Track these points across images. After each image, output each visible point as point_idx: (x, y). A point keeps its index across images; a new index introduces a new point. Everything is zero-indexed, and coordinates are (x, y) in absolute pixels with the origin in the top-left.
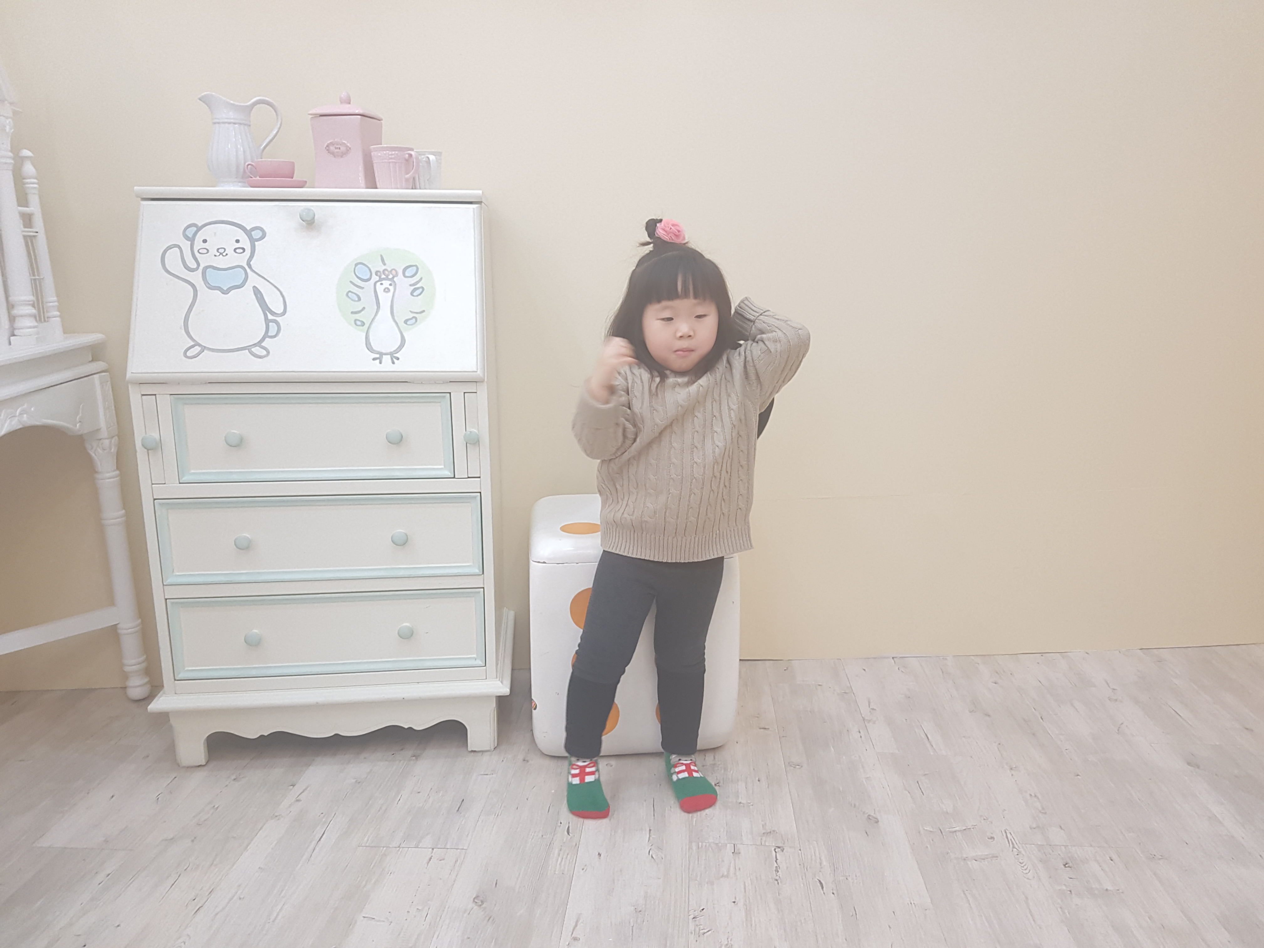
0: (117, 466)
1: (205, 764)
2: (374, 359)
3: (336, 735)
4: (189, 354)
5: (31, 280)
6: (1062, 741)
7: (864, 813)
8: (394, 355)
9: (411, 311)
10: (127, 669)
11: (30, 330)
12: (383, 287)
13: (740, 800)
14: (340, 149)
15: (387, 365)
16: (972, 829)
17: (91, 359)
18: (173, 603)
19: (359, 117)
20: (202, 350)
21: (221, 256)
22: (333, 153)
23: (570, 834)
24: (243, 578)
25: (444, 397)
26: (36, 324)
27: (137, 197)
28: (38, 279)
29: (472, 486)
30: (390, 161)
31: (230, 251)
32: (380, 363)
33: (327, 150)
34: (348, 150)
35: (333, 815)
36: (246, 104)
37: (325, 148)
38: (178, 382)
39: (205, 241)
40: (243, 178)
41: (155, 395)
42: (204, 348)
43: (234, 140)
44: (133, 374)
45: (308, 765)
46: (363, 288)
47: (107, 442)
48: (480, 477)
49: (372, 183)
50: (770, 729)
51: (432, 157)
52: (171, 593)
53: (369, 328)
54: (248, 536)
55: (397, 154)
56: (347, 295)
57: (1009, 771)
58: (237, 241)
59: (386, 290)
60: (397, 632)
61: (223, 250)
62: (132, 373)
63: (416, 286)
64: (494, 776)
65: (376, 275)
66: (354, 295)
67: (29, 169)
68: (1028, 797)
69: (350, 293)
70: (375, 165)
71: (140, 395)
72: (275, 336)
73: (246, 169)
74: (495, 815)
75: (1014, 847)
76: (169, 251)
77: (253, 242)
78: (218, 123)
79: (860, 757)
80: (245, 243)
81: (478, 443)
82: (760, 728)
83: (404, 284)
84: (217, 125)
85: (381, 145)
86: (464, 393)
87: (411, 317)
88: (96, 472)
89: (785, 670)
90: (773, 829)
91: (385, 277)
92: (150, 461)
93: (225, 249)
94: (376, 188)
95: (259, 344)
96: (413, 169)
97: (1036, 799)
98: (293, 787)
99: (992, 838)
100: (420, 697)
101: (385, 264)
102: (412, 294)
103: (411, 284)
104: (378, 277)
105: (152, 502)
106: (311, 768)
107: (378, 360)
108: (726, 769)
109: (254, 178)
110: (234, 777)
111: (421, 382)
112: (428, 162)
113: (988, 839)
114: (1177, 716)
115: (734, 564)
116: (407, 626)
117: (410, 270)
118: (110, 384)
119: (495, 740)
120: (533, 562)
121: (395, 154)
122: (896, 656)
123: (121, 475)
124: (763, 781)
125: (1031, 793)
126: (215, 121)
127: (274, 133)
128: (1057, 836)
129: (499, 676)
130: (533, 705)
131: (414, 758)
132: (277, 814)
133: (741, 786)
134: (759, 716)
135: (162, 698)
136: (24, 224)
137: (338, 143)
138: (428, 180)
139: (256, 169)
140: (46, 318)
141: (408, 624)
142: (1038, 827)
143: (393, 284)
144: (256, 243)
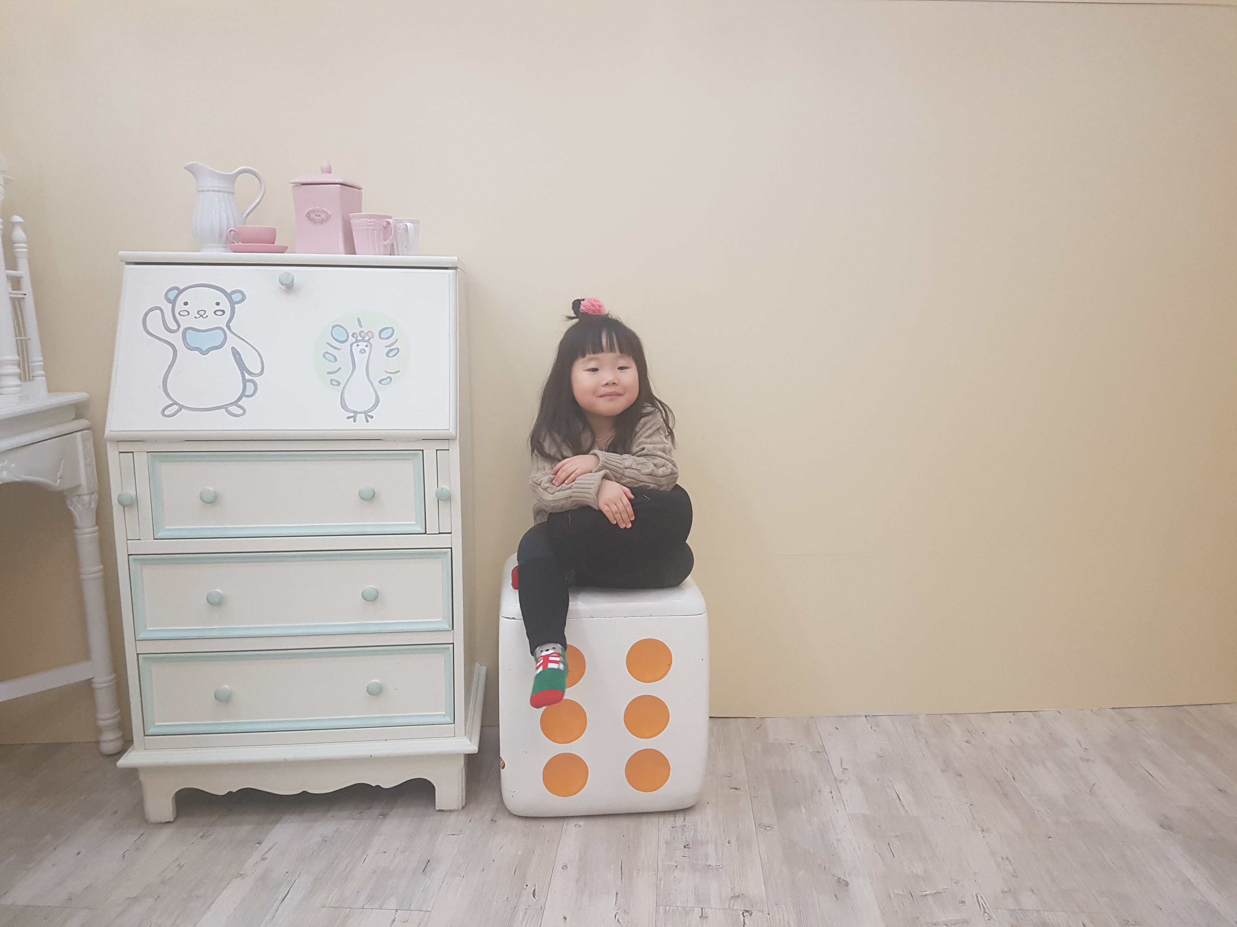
0: (97, 521)
1: (173, 821)
2: (348, 418)
3: (304, 792)
4: (166, 413)
5: (17, 340)
6: (1033, 802)
7: (834, 876)
8: (368, 414)
9: (386, 372)
10: (101, 723)
11: (13, 389)
12: (360, 348)
13: (709, 863)
14: (320, 216)
15: (360, 426)
16: (943, 893)
17: (74, 417)
18: (144, 658)
19: (339, 185)
20: (180, 409)
21: (201, 318)
22: (313, 221)
23: (535, 896)
24: (215, 634)
25: (417, 454)
26: (19, 383)
27: (121, 261)
28: (25, 339)
29: (443, 541)
30: (368, 228)
31: (210, 313)
32: (355, 421)
33: (308, 217)
34: (328, 217)
35: (298, 874)
36: (231, 173)
37: (306, 215)
38: (156, 440)
39: (186, 304)
40: (225, 243)
41: (133, 452)
42: (181, 407)
43: (218, 206)
44: (111, 432)
45: (276, 822)
46: (340, 349)
47: (86, 498)
48: (451, 533)
49: (351, 249)
50: (741, 789)
51: (409, 225)
52: (143, 648)
53: (344, 388)
54: (220, 591)
55: (375, 222)
56: (324, 356)
57: (980, 833)
58: (218, 304)
59: (362, 351)
60: (366, 690)
61: (204, 312)
63: (389, 348)
64: (461, 836)
65: (353, 336)
66: (331, 356)
67: (19, 234)
68: (1000, 859)
69: (326, 354)
70: (354, 232)
71: (117, 453)
72: (252, 396)
73: (229, 234)
74: (461, 877)
75: (985, 912)
76: (151, 313)
77: (233, 304)
78: (203, 191)
79: (831, 819)
80: (225, 305)
81: (449, 499)
82: (732, 788)
83: (379, 345)
84: (202, 193)
85: (361, 212)
86: (437, 450)
87: (386, 377)
88: (76, 528)
89: (758, 728)
90: (742, 892)
91: (361, 338)
92: (126, 518)
93: (205, 312)
94: (356, 254)
95: (235, 403)
96: (391, 236)
97: (1007, 862)
98: (260, 845)
99: (963, 902)
100: (387, 755)
101: (361, 327)
102: (387, 355)
103: (386, 345)
104: (354, 339)
105: (127, 557)
106: (279, 826)
107: (353, 419)
108: (696, 831)
109: (236, 244)
110: (201, 834)
111: (395, 439)
112: (406, 229)
113: (959, 903)
114: (1150, 778)
115: (702, 620)
116: (375, 682)
117: (386, 332)
118: (91, 441)
119: (463, 799)
120: (503, 618)
121: (373, 221)
122: (869, 715)
123: (100, 530)
124: (733, 841)
125: (1003, 856)
126: (200, 189)
127: (258, 200)
128: (1029, 901)
129: (468, 734)
130: (501, 764)
131: (382, 816)
132: (241, 873)
133: (711, 848)
134: (730, 775)
135: (131, 754)
136: (12, 286)
137: (318, 211)
138: (406, 247)
139: (238, 234)
140: (31, 377)
141: (377, 681)
142: (1010, 891)
143: (368, 345)
144: (235, 305)
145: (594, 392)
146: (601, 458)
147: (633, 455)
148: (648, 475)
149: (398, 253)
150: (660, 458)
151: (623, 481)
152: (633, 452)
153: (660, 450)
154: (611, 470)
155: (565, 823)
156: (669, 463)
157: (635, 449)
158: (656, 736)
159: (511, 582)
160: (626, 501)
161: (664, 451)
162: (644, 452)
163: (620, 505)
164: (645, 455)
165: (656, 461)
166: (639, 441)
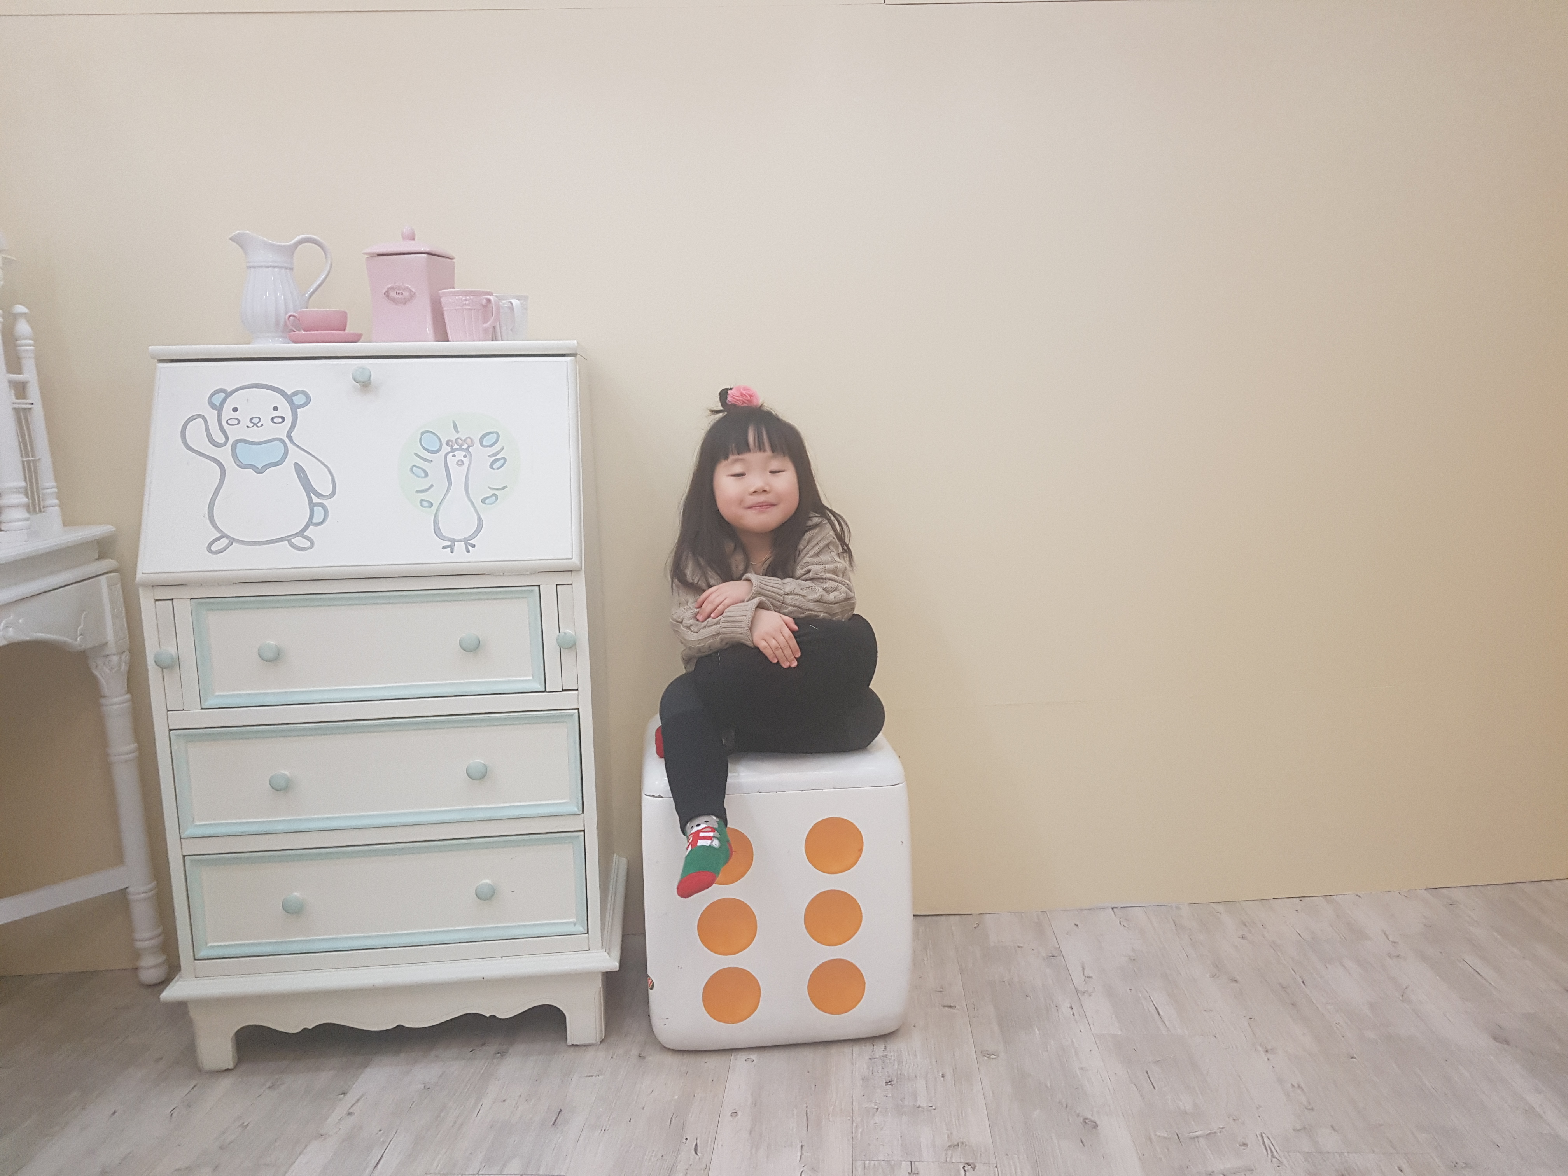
0: (128, 688)
1: (233, 1068)
2: (444, 548)
3: (399, 1026)
4: (213, 548)
5: (23, 462)
6: (1329, 1012)
7: (1078, 1115)
8: (470, 542)
9: (490, 488)
10: (139, 945)
11: (20, 523)
12: (456, 459)
13: (918, 1103)
14: (402, 294)
15: (459, 558)
16: (1219, 1134)
17: (97, 556)
18: (191, 861)
19: (426, 255)
20: (231, 543)
21: (255, 426)
22: (394, 301)
23: (698, 1153)
24: (281, 827)
25: (532, 591)
26: (27, 515)
27: (154, 358)
28: (33, 461)
29: (568, 700)
30: (465, 307)
31: (266, 420)
32: (452, 552)
33: (387, 296)
34: (412, 295)
35: (394, 1131)
36: (287, 244)
37: (385, 294)
38: (201, 584)
39: (235, 410)
40: (283, 332)
41: (172, 600)
42: (232, 541)
43: (273, 287)
44: (144, 575)
45: (365, 1066)
46: (432, 461)
47: (115, 659)
48: (577, 690)
49: (442, 335)
50: (957, 1008)
51: (515, 302)
52: (191, 848)
53: (438, 509)
54: (287, 773)
55: (472, 300)
56: (411, 469)
57: (1263, 1053)
58: (275, 409)
59: (460, 463)
60: (474, 893)
61: (258, 420)
62: (143, 573)
63: (493, 459)
64: (601, 1077)
65: (447, 444)
66: (421, 471)
67: (23, 328)
68: (1290, 1087)
69: (414, 468)
70: (445, 313)
71: (153, 601)
72: (321, 524)
73: (287, 320)
74: (602, 1130)
75: (1273, 1156)
76: (191, 423)
77: (294, 408)
78: (254, 267)
79: (1072, 1041)
80: (285, 410)
81: (574, 647)
82: (945, 1006)
83: (481, 455)
84: (252, 270)
85: (454, 288)
86: (557, 585)
87: (490, 495)
88: (103, 697)
89: (975, 928)
90: (961, 1140)
91: (458, 447)
92: (166, 682)
94: (448, 341)
95: (301, 533)
96: (493, 315)
97: (1299, 1091)
98: (345, 1096)
99: (1245, 1144)
100: (504, 976)
101: (458, 432)
102: (491, 466)
103: (490, 454)
104: (450, 448)
105: (167, 734)
106: (368, 1070)
107: (449, 549)
108: (900, 1062)
109: (297, 332)
110: (269, 1084)
111: (503, 573)
112: (512, 308)
113: (1240, 1145)
114: (1478, 976)
115: (900, 792)
116: (487, 883)
117: (489, 438)
118: (119, 586)
119: (601, 1030)
120: (645, 796)
121: (470, 299)
122: (1117, 906)
123: (133, 699)
124: (949, 1076)
125: (1293, 1083)
126: (251, 264)
127: (323, 277)
128: (1329, 1141)
129: (606, 946)
130: (649, 983)
131: (499, 1054)
132: (323, 1132)
133: (921, 1084)
134: (942, 990)
135: (179, 983)
136: (16, 395)
137: (399, 288)
138: (511, 330)
139: (299, 320)
140: (42, 507)
141: (488, 881)
142: (1305, 1128)
143: (467, 455)
144: (298, 410)
145: (741, 501)
146: (754, 583)
147: (798, 579)
148: (815, 602)
149: (502, 339)
150: (830, 581)
151: (784, 611)
152: (797, 576)
153: (830, 571)
154: (768, 597)
155: (733, 1057)
156: (842, 586)
157: (799, 572)
158: (844, 943)
159: (655, 748)
160: (787, 633)
161: (835, 572)
162: (810, 575)
163: (781, 639)
164: (811, 579)
165: (825, 586)
166: (805, 562)
